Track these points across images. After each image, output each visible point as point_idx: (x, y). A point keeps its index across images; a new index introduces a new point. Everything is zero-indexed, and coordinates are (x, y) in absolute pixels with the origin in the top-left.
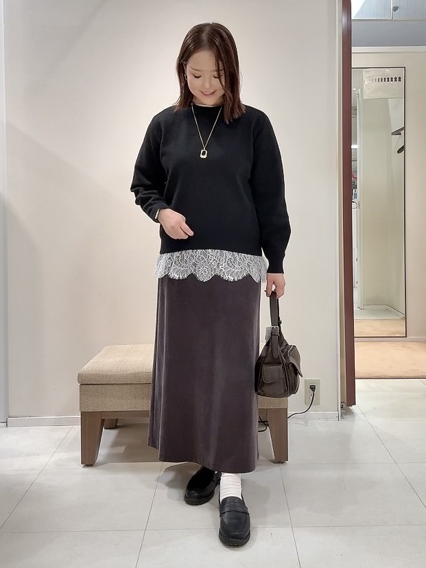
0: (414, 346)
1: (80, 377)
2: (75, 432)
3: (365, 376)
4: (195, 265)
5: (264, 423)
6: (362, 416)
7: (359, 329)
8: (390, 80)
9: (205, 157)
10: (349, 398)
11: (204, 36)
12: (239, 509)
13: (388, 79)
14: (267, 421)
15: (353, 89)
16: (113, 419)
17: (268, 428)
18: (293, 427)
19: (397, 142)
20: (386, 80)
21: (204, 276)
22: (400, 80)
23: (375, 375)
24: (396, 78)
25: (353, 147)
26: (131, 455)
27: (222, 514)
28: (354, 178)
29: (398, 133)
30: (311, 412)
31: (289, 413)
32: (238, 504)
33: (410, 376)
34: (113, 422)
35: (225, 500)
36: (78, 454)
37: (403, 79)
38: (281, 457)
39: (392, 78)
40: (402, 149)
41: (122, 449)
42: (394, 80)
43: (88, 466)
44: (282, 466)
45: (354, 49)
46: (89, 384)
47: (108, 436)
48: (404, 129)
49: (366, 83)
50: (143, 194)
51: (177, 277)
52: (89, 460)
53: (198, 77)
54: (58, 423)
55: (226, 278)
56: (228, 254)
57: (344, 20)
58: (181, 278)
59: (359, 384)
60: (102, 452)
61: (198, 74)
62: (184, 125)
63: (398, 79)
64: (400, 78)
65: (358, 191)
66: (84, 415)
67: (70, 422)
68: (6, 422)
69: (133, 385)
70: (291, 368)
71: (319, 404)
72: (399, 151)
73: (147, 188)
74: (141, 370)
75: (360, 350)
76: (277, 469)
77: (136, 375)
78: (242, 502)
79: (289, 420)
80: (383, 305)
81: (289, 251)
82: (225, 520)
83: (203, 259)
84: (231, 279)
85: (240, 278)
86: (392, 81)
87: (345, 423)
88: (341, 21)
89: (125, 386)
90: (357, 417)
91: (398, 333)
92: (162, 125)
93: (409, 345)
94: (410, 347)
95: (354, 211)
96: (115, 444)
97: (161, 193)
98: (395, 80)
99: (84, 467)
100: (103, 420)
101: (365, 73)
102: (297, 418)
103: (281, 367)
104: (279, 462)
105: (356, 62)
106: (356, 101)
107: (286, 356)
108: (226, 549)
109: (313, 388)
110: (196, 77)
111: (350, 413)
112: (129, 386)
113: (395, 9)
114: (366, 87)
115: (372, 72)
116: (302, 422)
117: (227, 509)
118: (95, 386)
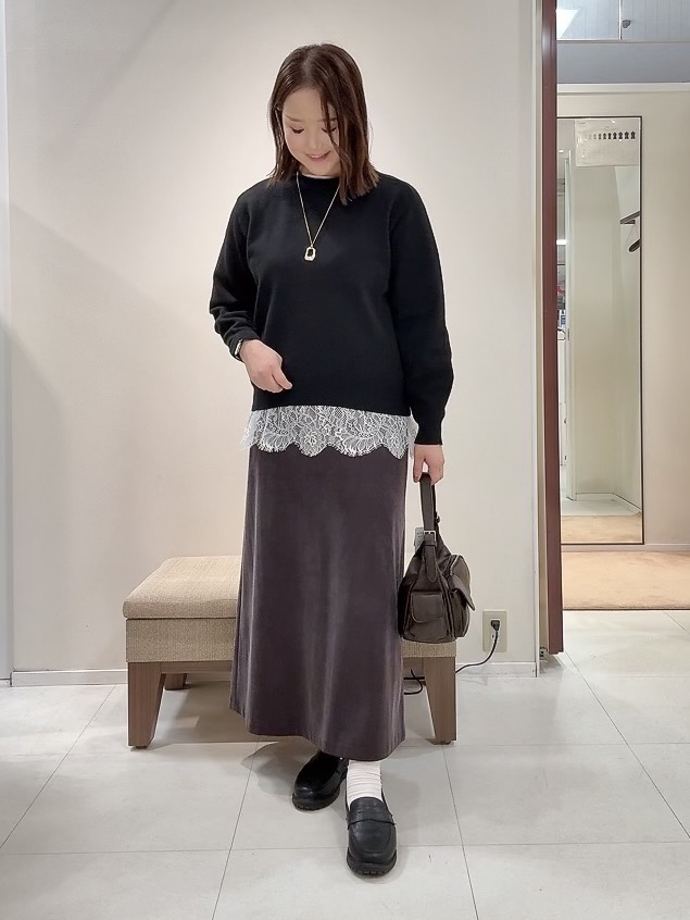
0: (656, 558)
1: (127, 606)
2: (119, 694)
3: (577, 606)
4: (298, 429)
5: (418, 680)
6: (574, 670)
7: (568, 531)
8: (618, 136)
9: (311, 258)
10: (553, 641)
11: (307, 66)
12: (380, 817)
13: (615, 134)
14: (423, 678)
15: (560, 151)
16: (180, 675)
17: (425, 688)
18: (465, 688)
19: (629, 234)
20: (612, 136)
21: (312, 448)
22: (633, 137)
23: (595, 604)
24: (627, 134)
25: (559, 242)
26: (208, 731)
27: (351, 825)
28: (561, 291)
29: (630, 220)
30: (492, 663)
31: (458, 665)
32: (377, 809)
33: (650, 605)
34: (179, 679)
35: (355, 803)
36: (124, 729)
37: (638, 136)
38: (444, 734)
39: (621, 134)
40: (637, 245)
41: (192, 722)
42: (624, 136)
43: (139, 748)
44: (447, 749)
45: (560, 88)
46: (140, 619)
47: (171, 701)
48: (640, 214)
49: (580, 140)
50: (225, 317)
51: (270, 449)
52: (140, 738)
53: (299, 132)
54: (92, 681)
55: (345, 450)
56: (349, 413)
57: (545, 41)
58: (277, 450)
59: (568, 618)
60: (162, 727)
61: (298, 126)
62: (283, 208)
63: (630, 136)
64: (633, 134)
65: (567, 314)
66: (134, 668)
67: (111, 680)
68: (10, 679)
69: (211, 621)
70: (456, 596)
71: (505, 651)
72: (632, 249)
73: (230, 307)
74: (223, 596)
75: (570, 565)
76: (439, 753)
77: (214, 604)
78: (383, 805)
79: (458, 676)
80: (606, 494)
81: (451, 407)
82: (357, 834)
83: (309, 420)
84: (353, 453)
85: (368, 451)
86: (621, 138)
87: (547, 681)
88: (539, 42)
89: (197, 622)
90: (565, 671)
91: (631, 537)
92: (250, 208)
93: (648, 556)
94: (650, 560)
95: (561, 345)
96: (183, 714)
97: (249, 316)
98: (626, 137)
99: (133, 750)
100: (163, 676)
101: (578, 127)
102: (470, 673)
103: (440, 596)
104: (442, 743)
105: (564, 108)
106: (564, 170)
107: (447, 576)
108: (359, 880)
109: (495, 625)
110: (295, 131)
111: (554, 664)
112: (204, 622)
113: (626, 24)
114: (580, 148)
115: (589, 125)
116: (478, 679)
117: (359, 817)
118: (151, 622)
